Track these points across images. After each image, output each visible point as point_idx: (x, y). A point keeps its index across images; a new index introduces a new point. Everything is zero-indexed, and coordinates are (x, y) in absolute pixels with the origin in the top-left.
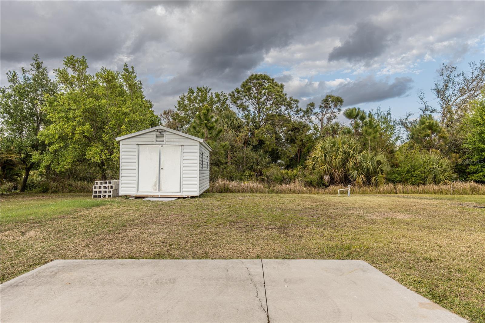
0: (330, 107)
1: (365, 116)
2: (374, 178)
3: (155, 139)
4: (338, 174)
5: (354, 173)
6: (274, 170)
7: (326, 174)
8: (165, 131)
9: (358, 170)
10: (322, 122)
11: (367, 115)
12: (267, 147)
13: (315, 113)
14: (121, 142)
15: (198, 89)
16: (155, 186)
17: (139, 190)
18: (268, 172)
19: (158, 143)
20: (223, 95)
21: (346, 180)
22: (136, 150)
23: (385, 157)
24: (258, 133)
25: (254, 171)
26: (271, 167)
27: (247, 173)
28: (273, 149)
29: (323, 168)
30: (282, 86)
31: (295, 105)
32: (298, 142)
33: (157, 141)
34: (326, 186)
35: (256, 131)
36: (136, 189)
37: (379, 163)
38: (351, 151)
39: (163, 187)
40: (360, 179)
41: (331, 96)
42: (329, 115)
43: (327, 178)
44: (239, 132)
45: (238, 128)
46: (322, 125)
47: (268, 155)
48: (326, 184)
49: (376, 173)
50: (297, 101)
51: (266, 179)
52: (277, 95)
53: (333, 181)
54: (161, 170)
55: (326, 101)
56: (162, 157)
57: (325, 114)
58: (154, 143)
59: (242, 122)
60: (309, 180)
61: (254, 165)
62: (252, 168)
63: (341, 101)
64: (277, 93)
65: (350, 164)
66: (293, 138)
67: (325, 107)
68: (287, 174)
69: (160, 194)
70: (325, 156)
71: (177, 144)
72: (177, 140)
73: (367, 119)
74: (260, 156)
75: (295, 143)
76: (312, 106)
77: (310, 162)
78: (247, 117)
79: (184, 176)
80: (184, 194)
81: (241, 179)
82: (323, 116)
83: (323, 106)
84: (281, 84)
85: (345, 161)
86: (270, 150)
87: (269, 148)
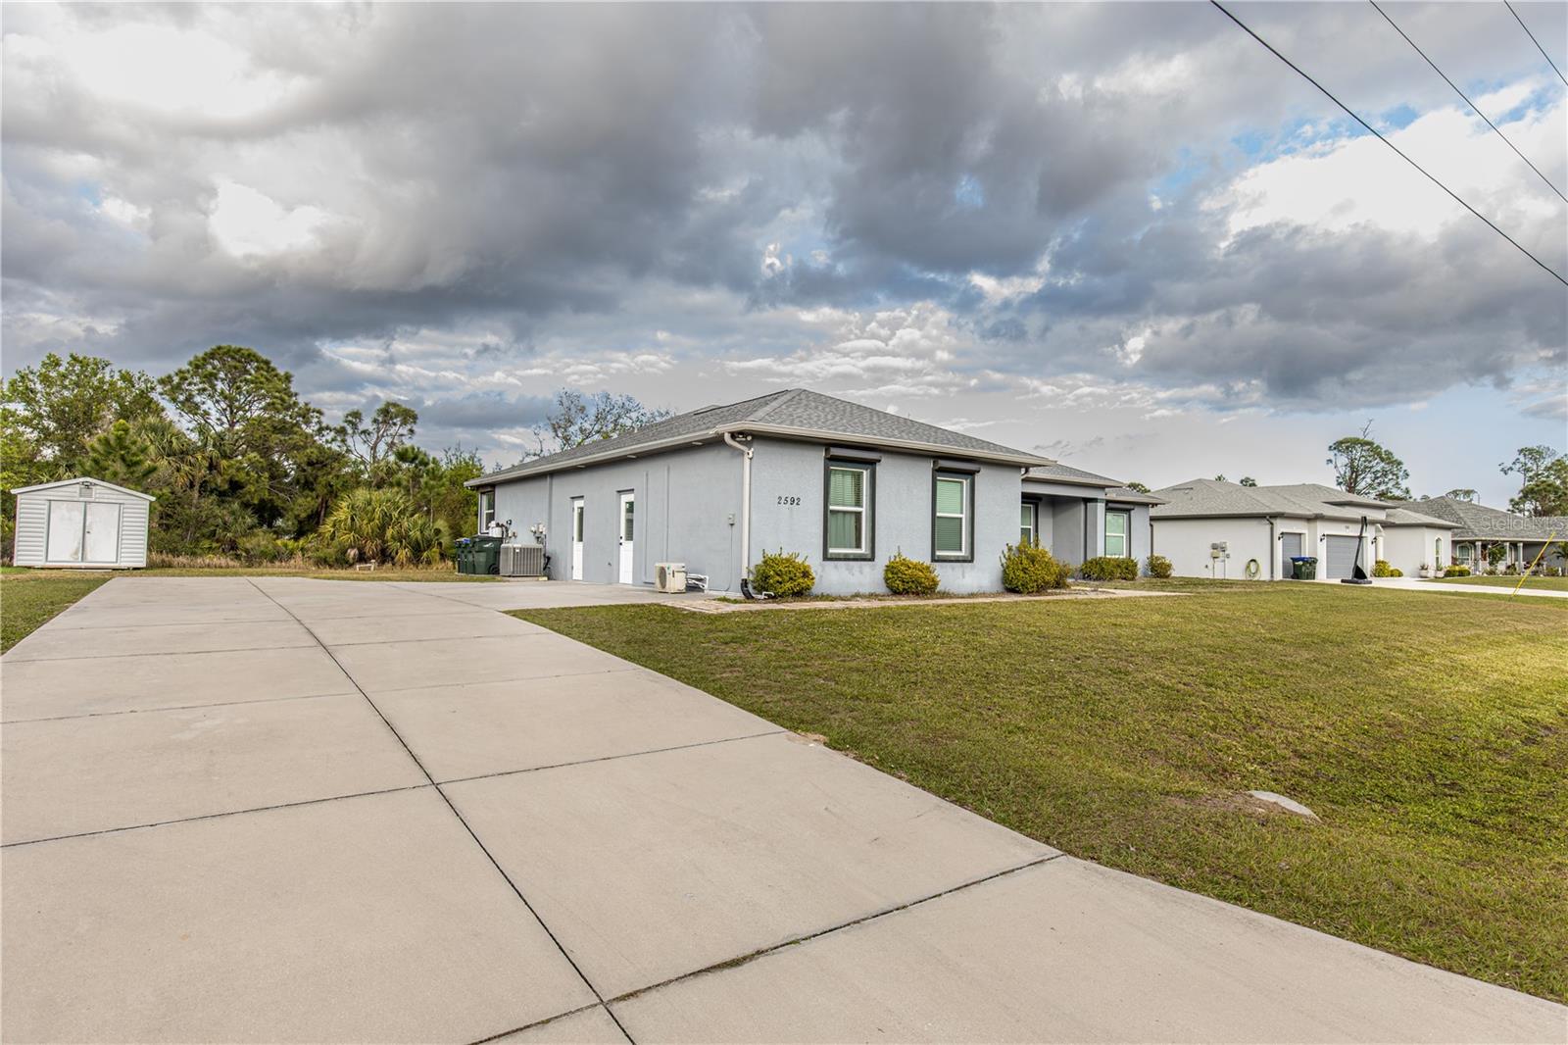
0: (395, 424)
1: (426, 460)
2: (425, 554)
3: (77, 495)
4: (370, 547)
5: (394, 545)
6: (262, 539)
7: (353, 547)
8: (95, 485)
9: (401, 542)
10: (375, 452)
11: (431, 459)
12: (248, 496)
13: (364, 432)
14: (19, 496)
15: (75, 359)
16: (76, 553)
17: (49, 559)
18: (248, 543)
19: (81, 499)
20: (143, 379)
21: (385, 556)
22: (46, 507)
23: (446, 524)
24: (228, 467)
25: (218, 541)
26: (255, 535)
27: (206, 544)
28: (262, 501)
29: (346, 538)
30: (288, 378)
31: (316, 420)
32: (320, 489)
33: (81, 496)
34: (351, 565)
35: (224, 463)
36: (44, 558)
37: (438, 532)
38: (395, 514)
39: (89, 557)
40: (404, 554)
41: (395, 405)
42: (389, 440)
43: (352, 553)
44: (183, 462)
45: (183, 453)
46: (374, 457)
47: (250, 511)
48: (351, 561)
49: (429, 546)
50: (319, 412)
51: (244, 554)
52: (276, 398)
53: (362, 558)
54: (87, 535)
55: (385, 412)
56: (88, 517)
57: (383, 436)
58: (75, 499)
59: (190, 442)
60: (322, 555)
61: (219, 531)
62: (214, 536)
63: (415, 418)
64: (277, 394)
65: (389, 532)
66: (311, 479)
67: (384, 422)
68: (286, 546)
69: (83, 565)
70: (353, 519)
71: (113, 501)
72: (115, 497)
73: (431, 465)
74: (233, 513)
75: (312, 490)
76: (356, 418)
77: (327, 528)
78: (202, 430)
79: (124, 542)
80: (123, 565)
81: (194, 554)
82: (379, 439)
83: (380, 419)
84: (287, 373)
85: (383, 528)
86: (256, 502)
87: (252, 498)
